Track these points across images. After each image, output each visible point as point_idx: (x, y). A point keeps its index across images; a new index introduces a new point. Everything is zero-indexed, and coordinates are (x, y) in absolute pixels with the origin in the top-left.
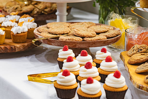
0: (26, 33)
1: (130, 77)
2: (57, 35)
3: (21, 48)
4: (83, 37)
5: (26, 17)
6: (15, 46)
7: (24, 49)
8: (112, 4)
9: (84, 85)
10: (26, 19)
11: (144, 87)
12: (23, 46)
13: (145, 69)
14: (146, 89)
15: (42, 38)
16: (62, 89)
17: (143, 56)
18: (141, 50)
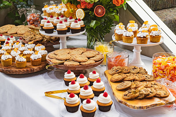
0: (41, 59)
1: (113, 93)
2: (62, 61)
3: (38, 69)
4: (80, 62)
5: (39, 46)
6: (34, 69)
7: (40, 69)
8: (96, 33)
9: (85, 104)
10: (39, 47)
11: (123, 102)
12: (39, 68)
13: (123, 88)
14: (124, 103)
15: (52, 64)
16: (70, 107)
17: (120, 76)
18: (118, 71)
